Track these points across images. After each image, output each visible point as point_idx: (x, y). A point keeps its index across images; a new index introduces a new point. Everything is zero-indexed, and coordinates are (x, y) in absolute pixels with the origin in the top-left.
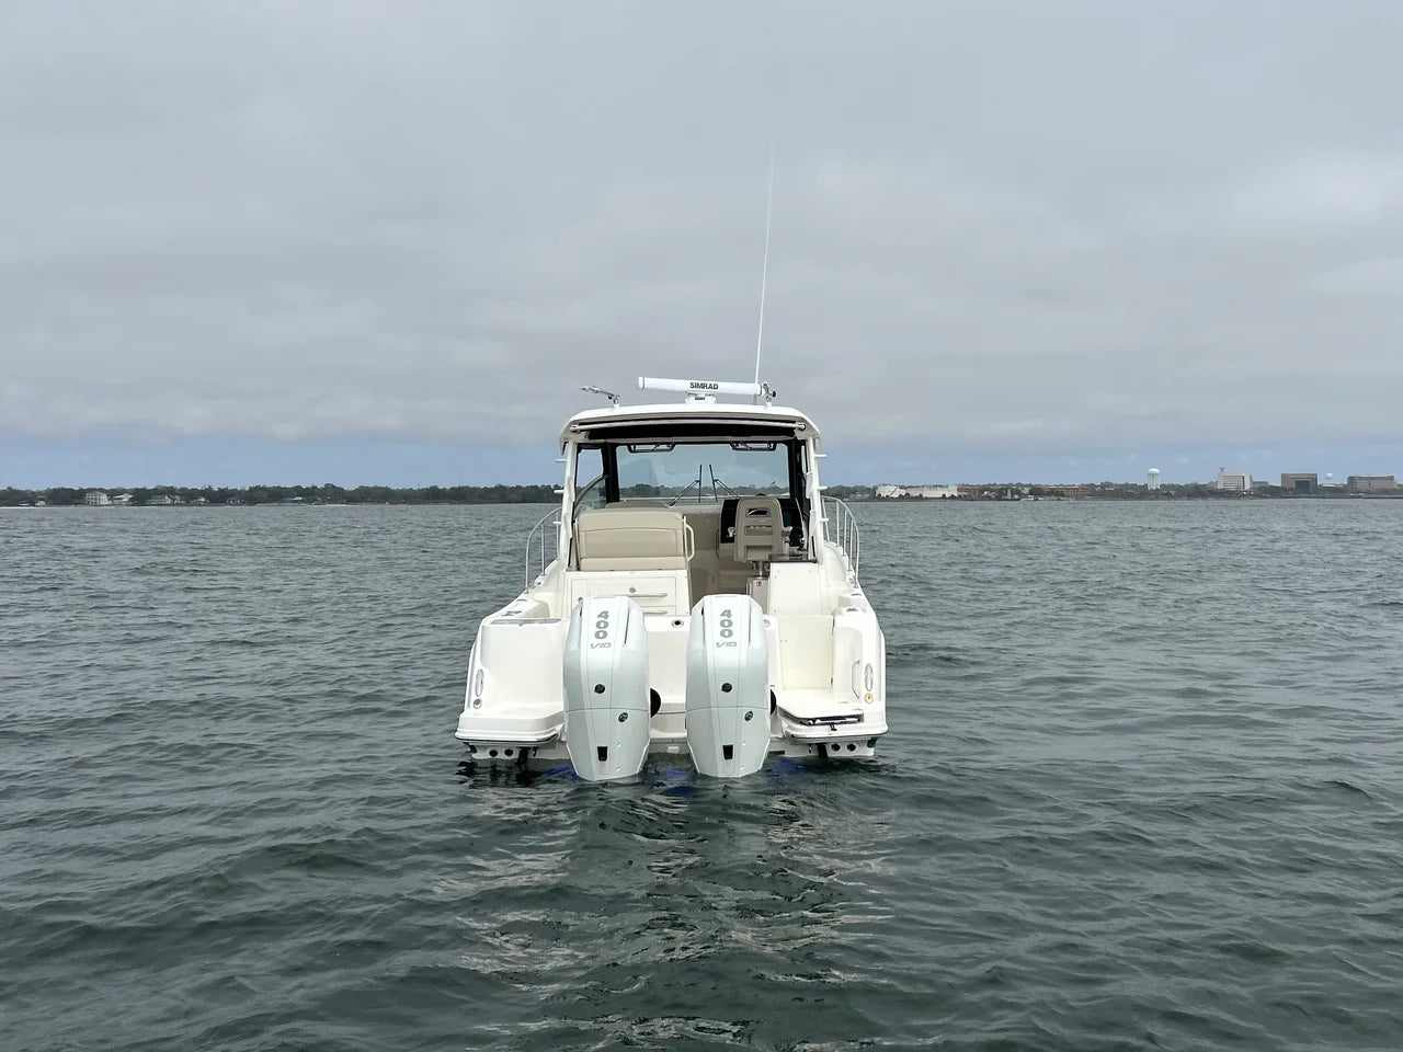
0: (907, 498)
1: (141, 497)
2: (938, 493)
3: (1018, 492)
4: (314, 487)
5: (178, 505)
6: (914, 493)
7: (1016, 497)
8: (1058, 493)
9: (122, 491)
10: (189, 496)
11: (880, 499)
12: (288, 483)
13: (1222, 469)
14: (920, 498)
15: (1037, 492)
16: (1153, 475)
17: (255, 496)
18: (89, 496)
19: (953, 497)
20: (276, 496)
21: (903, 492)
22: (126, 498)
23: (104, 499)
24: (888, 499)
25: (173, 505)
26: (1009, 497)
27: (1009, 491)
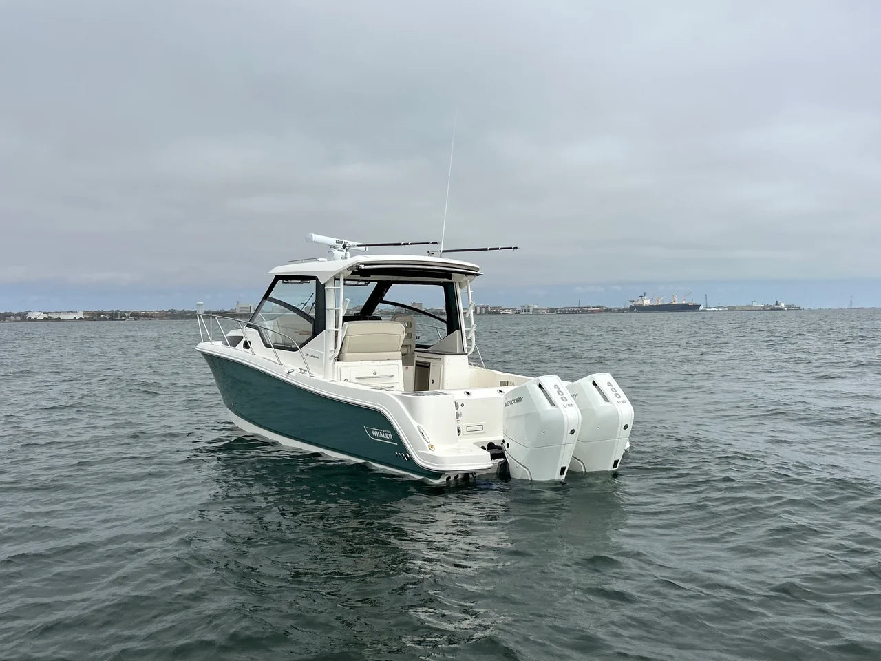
0: (50, 319)
2: (71, 316)
3: (124, 315)
6: (55, 316)
7: (123, 318)
8: (148, 316)
11: (30, 320)
13: (238, 302)
14: (59, 319)
15: (135, 315)
16: (200, 305)
19: (81, 319)
21: (46, 316)
24: (36, 320)
26: (119, 318)
27: (119, 315)
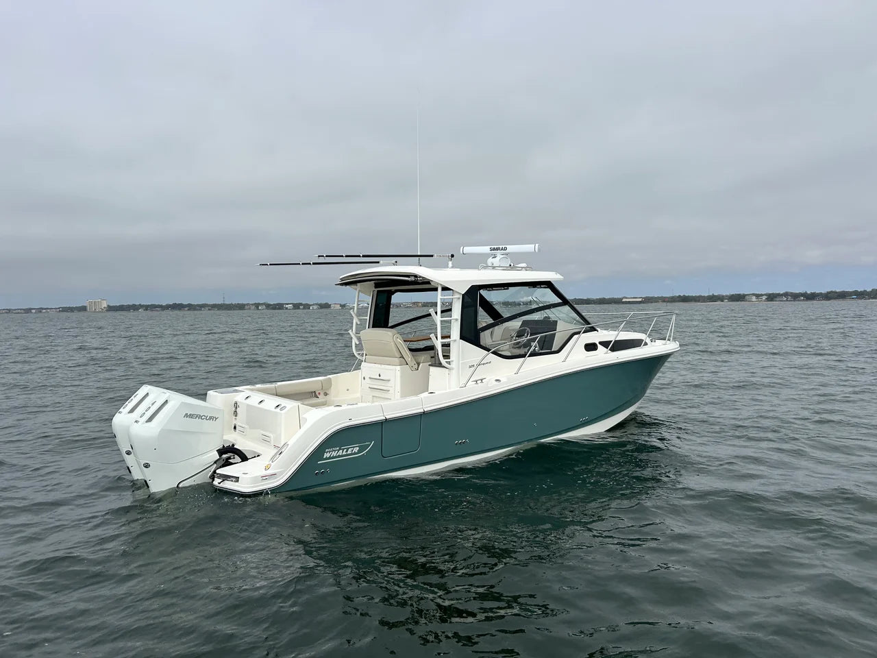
1: (771, 297)
4: (865, 291)
5: (789, 301)
9: (762, 295)
10: (795, 297)
12: (849, 289)
17: (829, 296)
18: (747, 297)
20: (843, 295)
22: (764, 298)
23: (754, 298)
25: (787, 300)
